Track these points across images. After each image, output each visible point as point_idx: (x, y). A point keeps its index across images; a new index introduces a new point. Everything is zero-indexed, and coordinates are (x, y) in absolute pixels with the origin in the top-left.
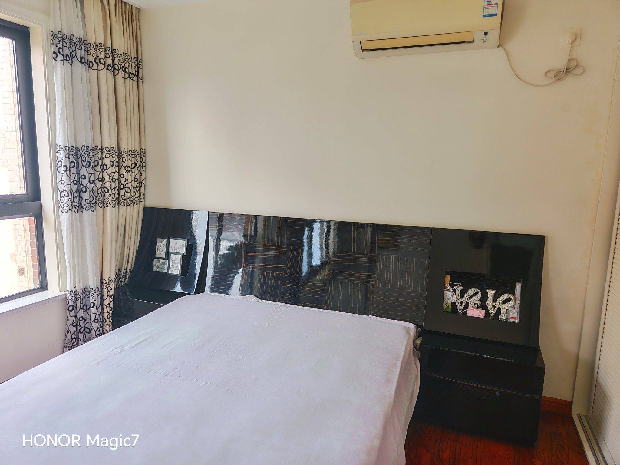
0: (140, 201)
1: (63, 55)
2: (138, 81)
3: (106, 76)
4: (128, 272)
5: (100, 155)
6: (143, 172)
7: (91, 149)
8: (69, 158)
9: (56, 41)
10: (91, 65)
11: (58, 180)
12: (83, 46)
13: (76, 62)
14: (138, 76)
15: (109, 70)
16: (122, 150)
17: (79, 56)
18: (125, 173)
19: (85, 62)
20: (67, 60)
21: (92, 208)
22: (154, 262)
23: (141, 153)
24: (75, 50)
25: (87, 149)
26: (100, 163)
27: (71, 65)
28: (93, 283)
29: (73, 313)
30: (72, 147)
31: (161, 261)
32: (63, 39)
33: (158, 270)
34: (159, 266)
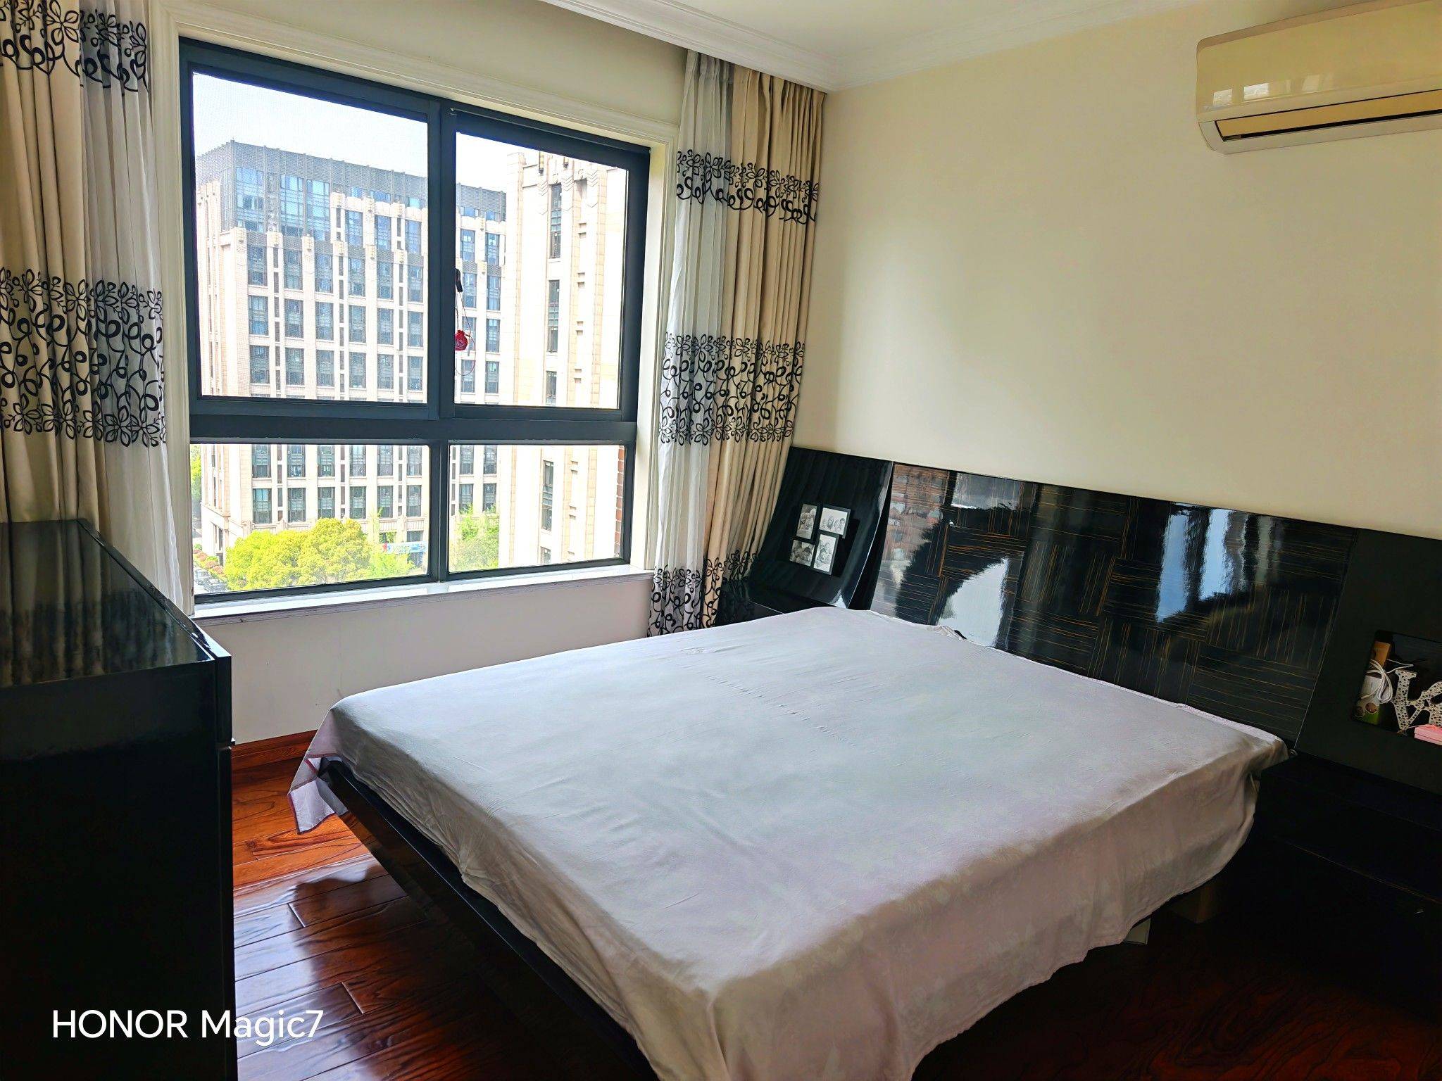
0: (784, 436)
1: (691, 188)
2: (807, 223)
3: (752, 218)
4: (751, 557)
5: (727, 351)
6: (796, 385)
7: (715, 341)
8: (682, 356)
9: (683, 168)
10: (732, 201)
11: (663, 390)
12: (723, 171)
13: (710, 198)
14: (808, 215)
15: (759, 208)
16: (764, 342)
17: (714, 189)
18: (765, 384)
19: (723, 198)
20: (696, 196)
21: (705, 439)
22: (794, 546)
23: (798, 349)
24: (710, 179)
25: (709, 342)
26: (726, 366)
27: (702, 203)
28: (692, 563)
29: (658, 606)
30: (688, 338)
31: (805, 545)
32: (694, 162)
33: (798, 560)
34: (800, 553)
